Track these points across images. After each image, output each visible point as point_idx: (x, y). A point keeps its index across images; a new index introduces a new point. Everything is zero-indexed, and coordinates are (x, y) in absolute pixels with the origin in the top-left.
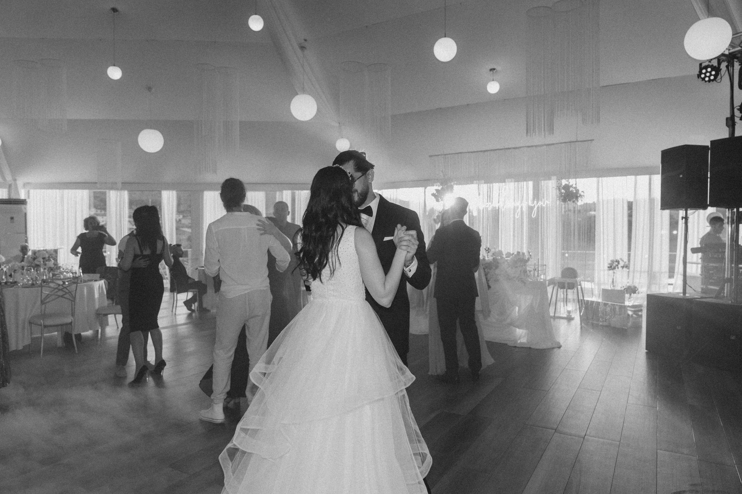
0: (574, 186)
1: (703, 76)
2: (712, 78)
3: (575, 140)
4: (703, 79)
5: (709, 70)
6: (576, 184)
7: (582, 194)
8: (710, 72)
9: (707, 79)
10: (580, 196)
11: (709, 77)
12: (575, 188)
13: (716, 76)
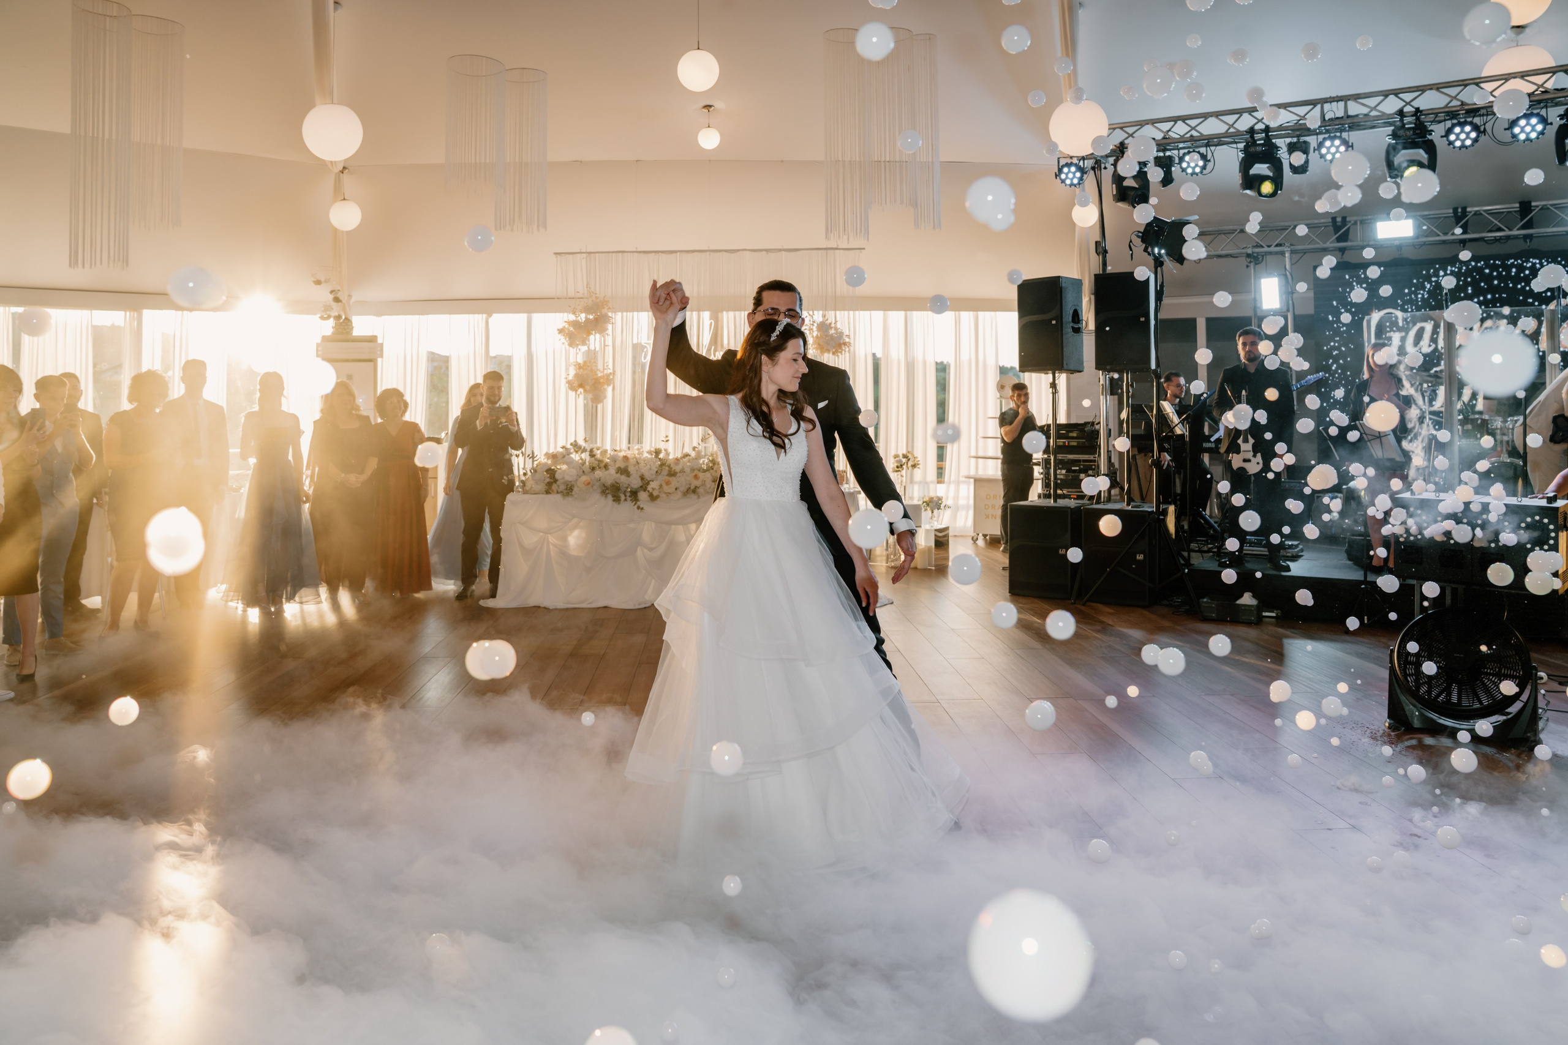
0: (833, 325)
1: (1063, 176)
2: (1076, 181)
3: (835, 246)
4: (1063, 181)
5: (1073, 169)
6: (835, 323)
7: (847, 340)
8: (1074, 173)
9: (1068, 182)
10: (845, 344)
11: (1072, 179)
12: (836, 329)
13: (1081, 179)
